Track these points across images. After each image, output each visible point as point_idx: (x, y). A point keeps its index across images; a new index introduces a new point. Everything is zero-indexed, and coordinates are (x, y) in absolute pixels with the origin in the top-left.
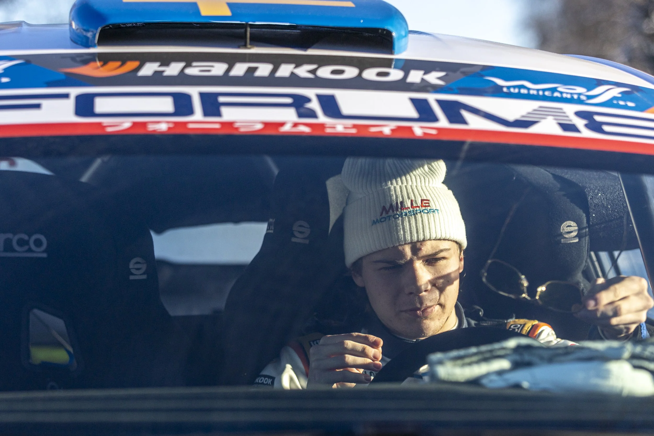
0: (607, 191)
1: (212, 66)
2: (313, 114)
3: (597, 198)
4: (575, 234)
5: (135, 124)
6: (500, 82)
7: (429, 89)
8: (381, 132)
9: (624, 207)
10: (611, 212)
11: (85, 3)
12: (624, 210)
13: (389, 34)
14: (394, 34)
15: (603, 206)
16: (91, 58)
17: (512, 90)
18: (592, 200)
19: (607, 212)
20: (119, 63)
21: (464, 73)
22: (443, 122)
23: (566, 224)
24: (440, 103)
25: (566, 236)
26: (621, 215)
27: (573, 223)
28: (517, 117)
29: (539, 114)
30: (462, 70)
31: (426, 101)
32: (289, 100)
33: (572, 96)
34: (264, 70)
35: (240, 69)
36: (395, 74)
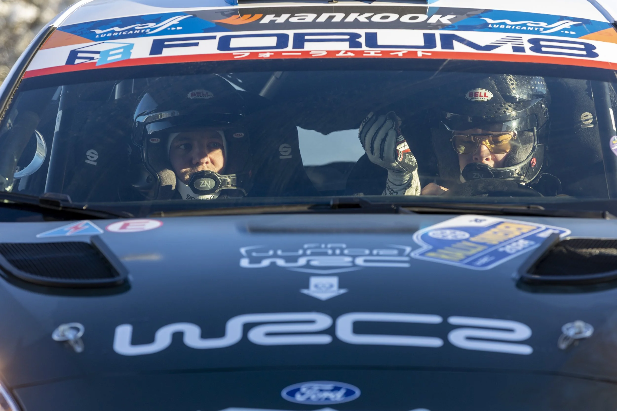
1: (307, 16)
2: (359, 45)
4: (591, 121)
5: (251, 54)
7: (440, 27)
8: (396, 55)
16: (235, 12)
17: (495, 26)
20: (250, 15)
21: (468, 16)
22: (438, 48)
23: (584, 115)
24: (442, 36)
25: (585, 123)
27: (589, 114)
28: (488, 43)
29: (504, 41)
30: (469, 13)
31: (434, 35)
32: (347, 37)
33: (534, 29)
34: (339, 17)
35: (323, 18)
36: (422, 18)
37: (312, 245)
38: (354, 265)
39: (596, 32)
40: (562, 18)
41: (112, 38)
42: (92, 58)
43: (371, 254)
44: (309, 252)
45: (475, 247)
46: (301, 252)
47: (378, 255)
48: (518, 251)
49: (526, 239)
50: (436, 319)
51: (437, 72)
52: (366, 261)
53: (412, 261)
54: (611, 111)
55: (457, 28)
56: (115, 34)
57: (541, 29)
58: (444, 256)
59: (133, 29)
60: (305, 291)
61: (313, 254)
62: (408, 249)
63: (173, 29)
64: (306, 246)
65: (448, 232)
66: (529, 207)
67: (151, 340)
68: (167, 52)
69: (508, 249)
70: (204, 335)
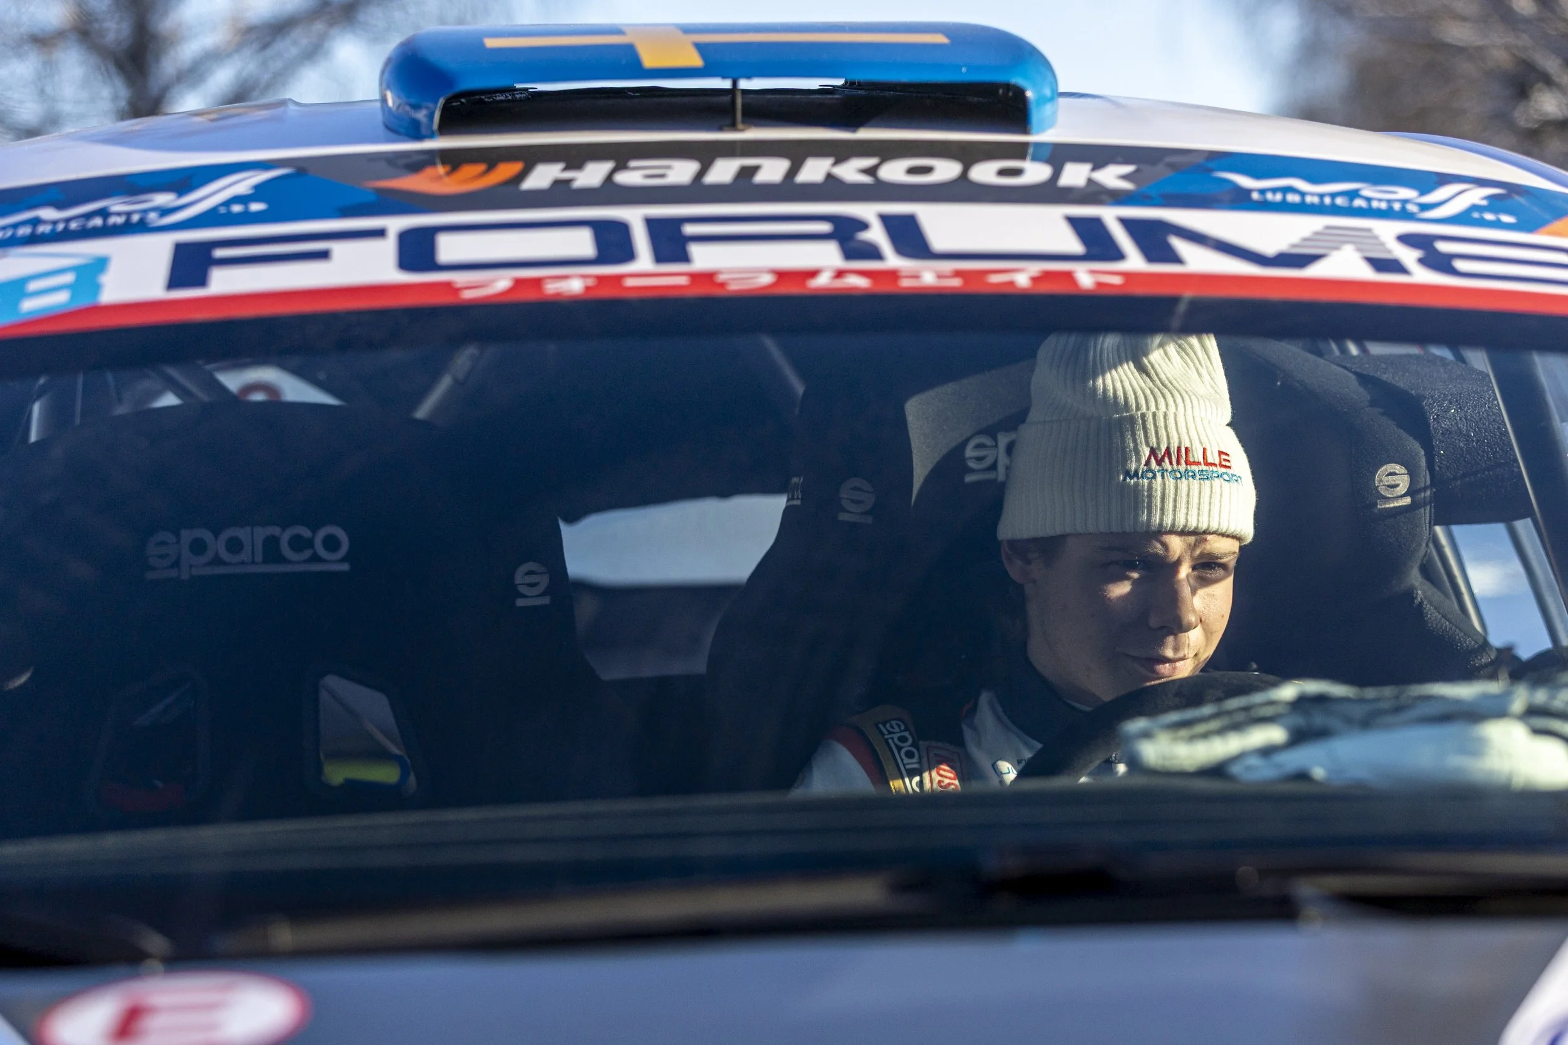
0: (1467, 403)
1: (669, 167)
2: (873, 253)
3: (1447, 418)
4: (1403, 488)
5: (519, 283)
6: (1245, 181)
7: (1104, 197)
8: (1011, 284)
9: (1501, 433)
10: (1477, 443)
11: (410, 53)
12: (1501, 439)
13: (1020, 93)
14: (1029, 94)
15: (1461, 433)
16: (428, 160)
17: (1269, 196)
18: (1438, 422)
19: (1469, 445)
20: (481, 167)
21: (1172, 166)
22: (1135, 261)
23: (1386, 470)
24: (1128, 224)
25: (1386, 494)
26: (1496, 449)
27: (1398, 468)
28: (1283, 247)
29: (1329, 242)
30: (1170, 160)
31: (1099, 221)
32: (826, 227)
33: (1389, 206)
34: (772, 170)
35: (723, 171)
41: (34, 239)
55: (1160, 200)
56: (43, 229)
57: (1411, 208)
59: (104, 213)
63: (237, 208)
68: (224, 281)
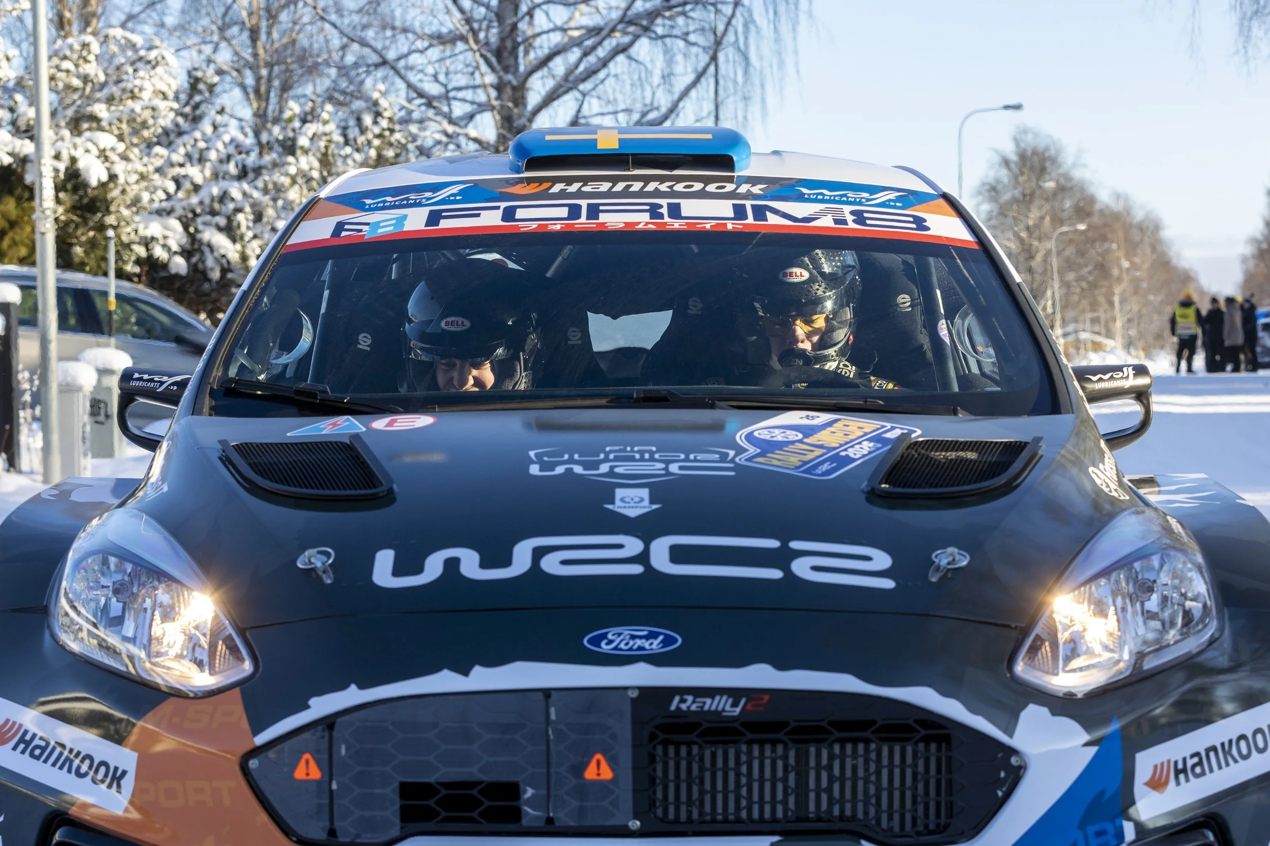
1: (601, 185)
2: (661, 216)
4: (908, 304)
6: (805, 191)
7: (750, 197)
8: (703, 228)
13: (731, 158)
14: (734, 158)
16: (521, 181)
17: (811, 196)
20: (538, 184)
21: (781, 185)
22: (750, 220)
23: (902, 297)
24: (754, 206)
25: (901, 306)
27: (906, 296)
28: (806, 215)
29: (823, 213)
30: (781, 182)
31: (744, 205)
32: (647, 207)
33: (855, 200)
34: (637, 186)
35: (620, 187)
36: (730, 187)
37: (617, 448)
38: (668, 473)
39: (925, 204)
40: (885, 189)
41: (384, 208)
42: (361, 231)
43: (687, 460)
44: (611, 456)
45: (812, 451)
46: (602, 456)
47: (695, 460)
48: (864, 456)
49: (870, 440)
50: (774, 544)
51: (750, 246)
52: (681, 468)
53: (738, 468)
54: (938, 292)
55: (770, 198)
56: (388, 204)
57: (863, 200)
58: (775, 462)
59: (407, 199)
60: (610, 507)
61: (616, 459)
62: (732, 453)
63: (451, 198)
64: (608, 449)
65: (777, 431)
66: (866, 402)
67: (418, 569)
68: (444, 224)
69: (851, 453)
70: (484, 565)
